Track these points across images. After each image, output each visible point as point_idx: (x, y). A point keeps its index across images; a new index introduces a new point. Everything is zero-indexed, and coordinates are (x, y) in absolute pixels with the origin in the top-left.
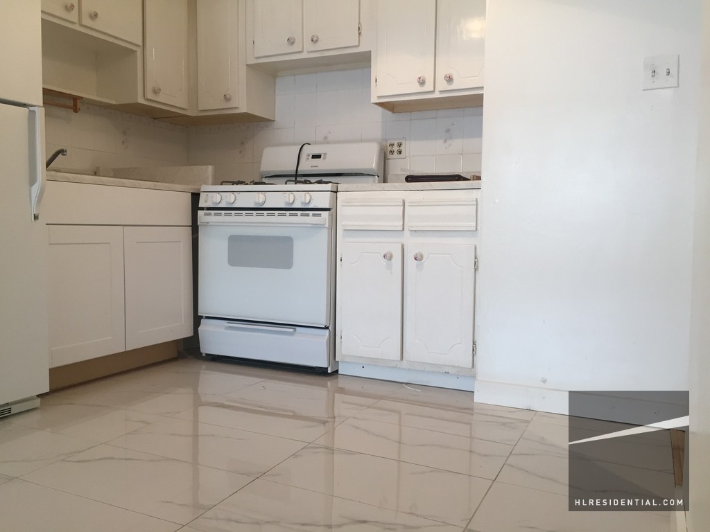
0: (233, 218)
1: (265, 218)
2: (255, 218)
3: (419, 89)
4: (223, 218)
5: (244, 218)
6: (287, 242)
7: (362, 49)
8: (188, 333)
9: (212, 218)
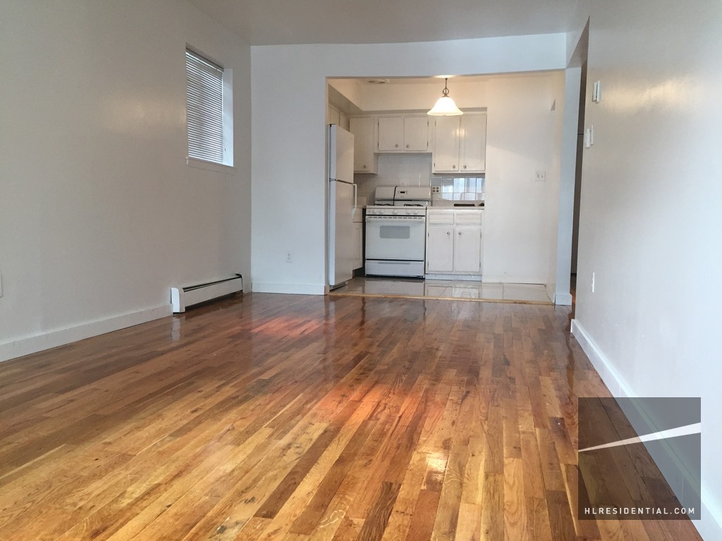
0: (383, 219)
1: (398, 219)
2: (393, 219)
3: (453, 169)
4: (378, 219)
5: (388, 219)
6: (408, 228)
7: (428, 151)
8: (360, 266)
9: (373, 219)
